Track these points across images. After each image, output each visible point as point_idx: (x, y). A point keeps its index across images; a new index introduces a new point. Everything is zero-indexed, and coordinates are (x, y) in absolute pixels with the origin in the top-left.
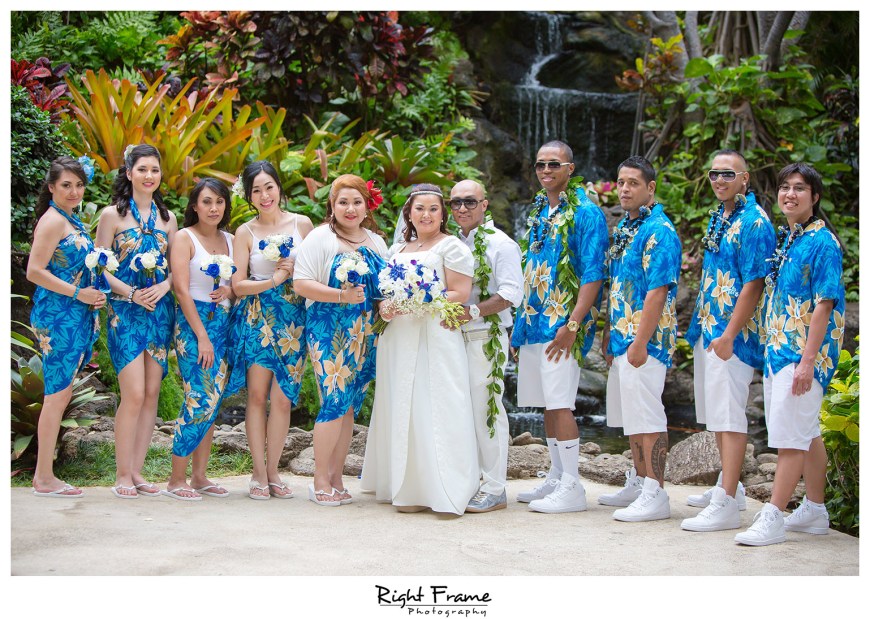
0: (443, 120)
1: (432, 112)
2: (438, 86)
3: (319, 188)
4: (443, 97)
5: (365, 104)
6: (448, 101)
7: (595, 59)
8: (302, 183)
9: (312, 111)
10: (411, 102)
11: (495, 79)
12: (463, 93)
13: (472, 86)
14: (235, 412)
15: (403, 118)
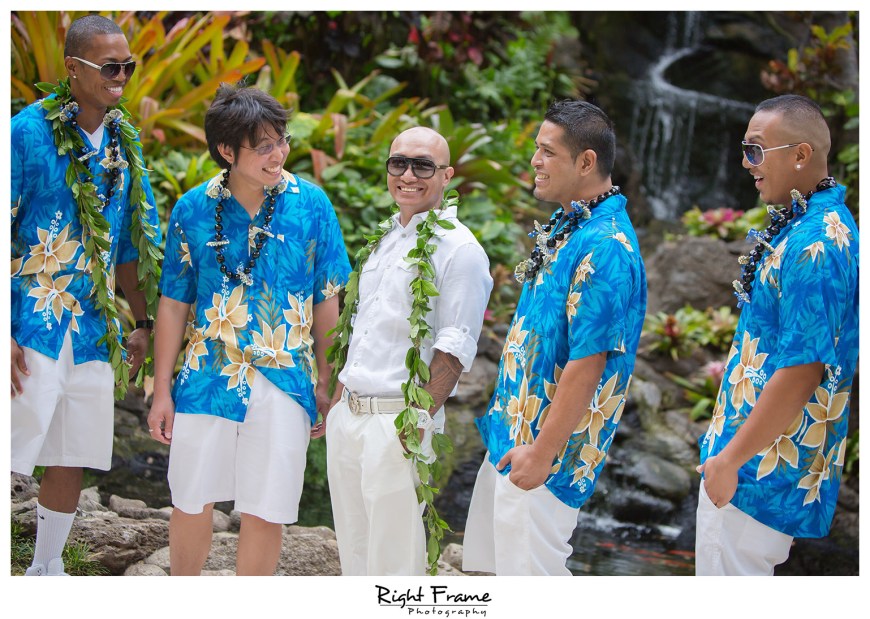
0: (533, 108)
1: (518, 97)
2: (530, 64)
3: (329, 165)
4: (536, 80)
5: (427, 71)
6: (541, 85)
7: (740, 61)
8: (308, 157)
9: (347, 68)
10: (491, 79)
11: (610, 68)
12: (564, 78)
13: (576, 70)
14: (150, 460)
15: (478, 97)
